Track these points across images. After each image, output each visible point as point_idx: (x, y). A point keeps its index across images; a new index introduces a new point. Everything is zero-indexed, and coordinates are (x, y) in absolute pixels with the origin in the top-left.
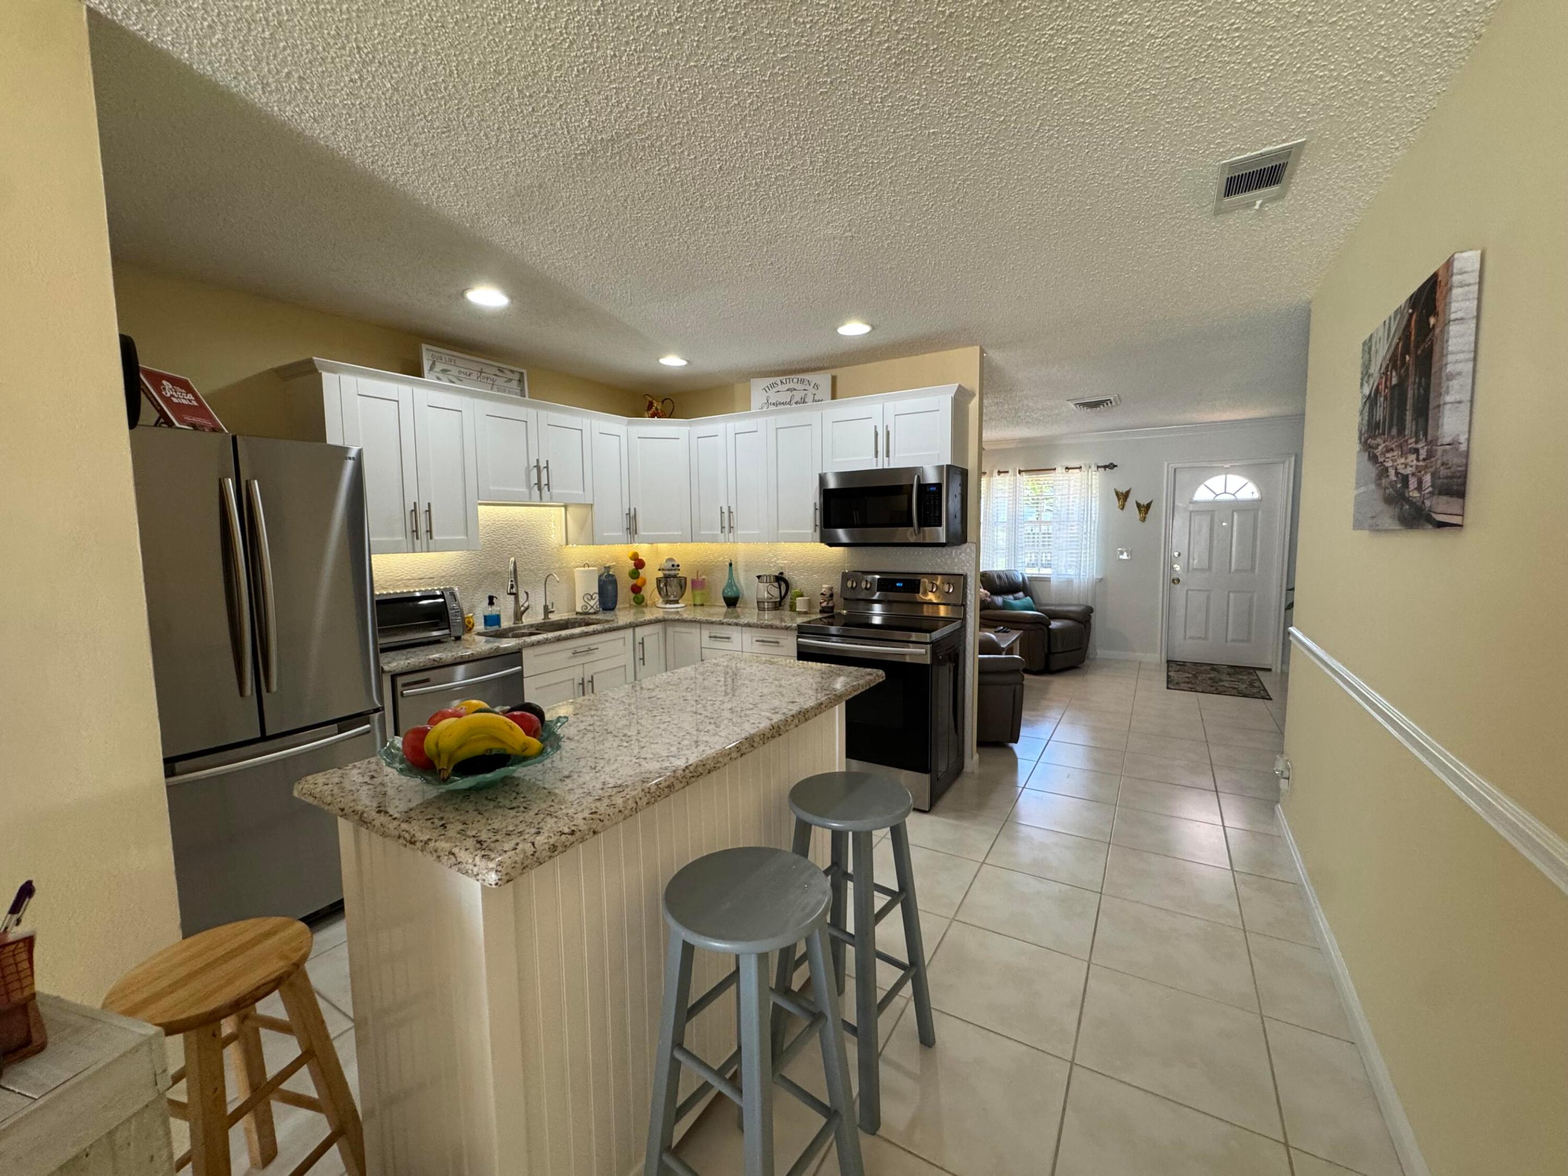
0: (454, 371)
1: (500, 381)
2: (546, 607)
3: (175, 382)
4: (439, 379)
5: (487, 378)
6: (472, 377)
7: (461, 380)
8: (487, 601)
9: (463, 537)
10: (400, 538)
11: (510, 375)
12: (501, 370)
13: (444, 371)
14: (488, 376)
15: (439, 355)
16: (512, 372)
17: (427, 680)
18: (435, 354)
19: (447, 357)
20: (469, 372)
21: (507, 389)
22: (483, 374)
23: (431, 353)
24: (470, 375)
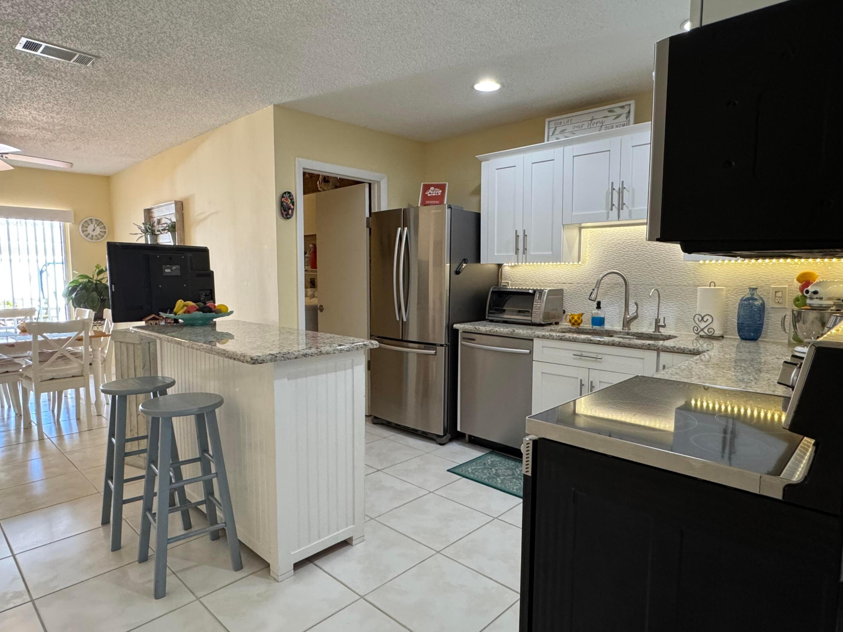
0: (569, 128)
1: (608, 121)
2: (657, 321)
3: (436, 186)
4: (557, 139)
5: (597, 123)
6: (584, 127)
7: (574, 134)
8: (596, 305)
9: (551, 253)
10: (512, 254)
11: (619, 111)
12: (611, 111)
13: (563, 131)
14: (597, 120)
15: (560, 121)
16: (623, 107)
17: (473, 340)
18: (556, 122)
19: (565, 120)
20: (581, 124)
21: (615, 125)
22: (593, 121)
23: (555, 122)
24: (582, 126)
